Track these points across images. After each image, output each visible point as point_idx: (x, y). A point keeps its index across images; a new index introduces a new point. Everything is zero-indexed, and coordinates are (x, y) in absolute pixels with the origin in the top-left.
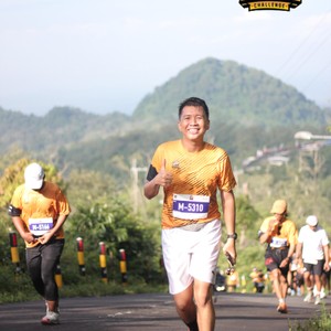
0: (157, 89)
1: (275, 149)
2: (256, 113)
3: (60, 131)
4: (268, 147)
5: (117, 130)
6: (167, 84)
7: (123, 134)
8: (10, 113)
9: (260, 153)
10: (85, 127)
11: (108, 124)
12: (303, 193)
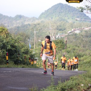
0: (45, 11)
1: (77, 29)
2: (72, 19)
3: (18, 22)
4: (75, 28)
5: (34, 22)
6: (48, 10)
7: (35, 23)
8: (5, 16)
9: (73, 30)
10: (25, 21)
11: (32, 20)
12: (83, 41)
